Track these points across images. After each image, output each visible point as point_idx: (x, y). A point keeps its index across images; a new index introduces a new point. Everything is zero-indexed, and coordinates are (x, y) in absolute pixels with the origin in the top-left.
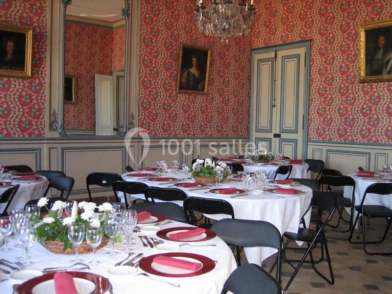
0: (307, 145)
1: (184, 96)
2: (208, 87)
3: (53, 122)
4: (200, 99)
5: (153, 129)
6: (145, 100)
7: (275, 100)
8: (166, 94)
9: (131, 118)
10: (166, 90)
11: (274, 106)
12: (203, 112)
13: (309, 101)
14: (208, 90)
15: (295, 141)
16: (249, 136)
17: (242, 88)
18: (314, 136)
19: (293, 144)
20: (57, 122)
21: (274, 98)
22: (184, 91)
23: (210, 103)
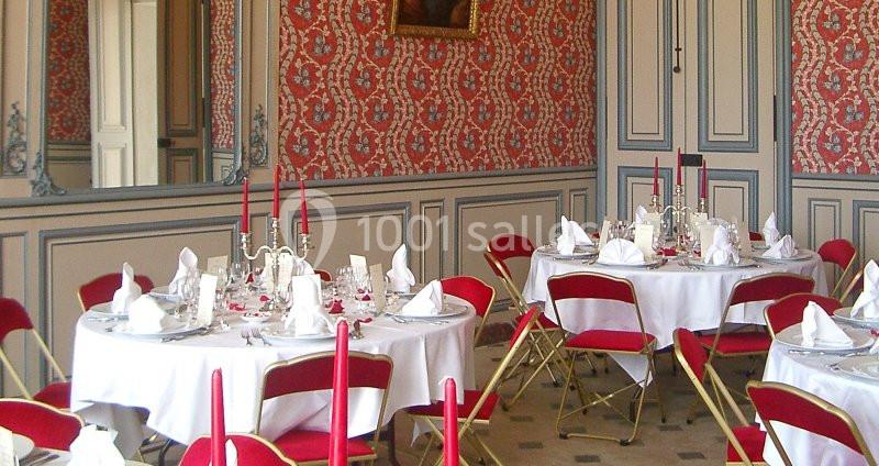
0: (791, 187)
1: (412, 46)
2: (480, 16)
3: (13, 147)
4: (457, 54)
5: (322, 154)
6: (298, 64)
7: (678, 50)
8: (361, 42)
9: (257, 123)
10: (361, 28)
11: (677, 70)
12: (467, 94)
13: (791, 54)
14: (480, 24)
15: (752, 177)
16: (595, 163)
17: (573, 16)
18: (811, 159)
19: (745, 184)
20: (25, 144)
21: (675, 46)
22: (413, 29)
23: (487, 66)
